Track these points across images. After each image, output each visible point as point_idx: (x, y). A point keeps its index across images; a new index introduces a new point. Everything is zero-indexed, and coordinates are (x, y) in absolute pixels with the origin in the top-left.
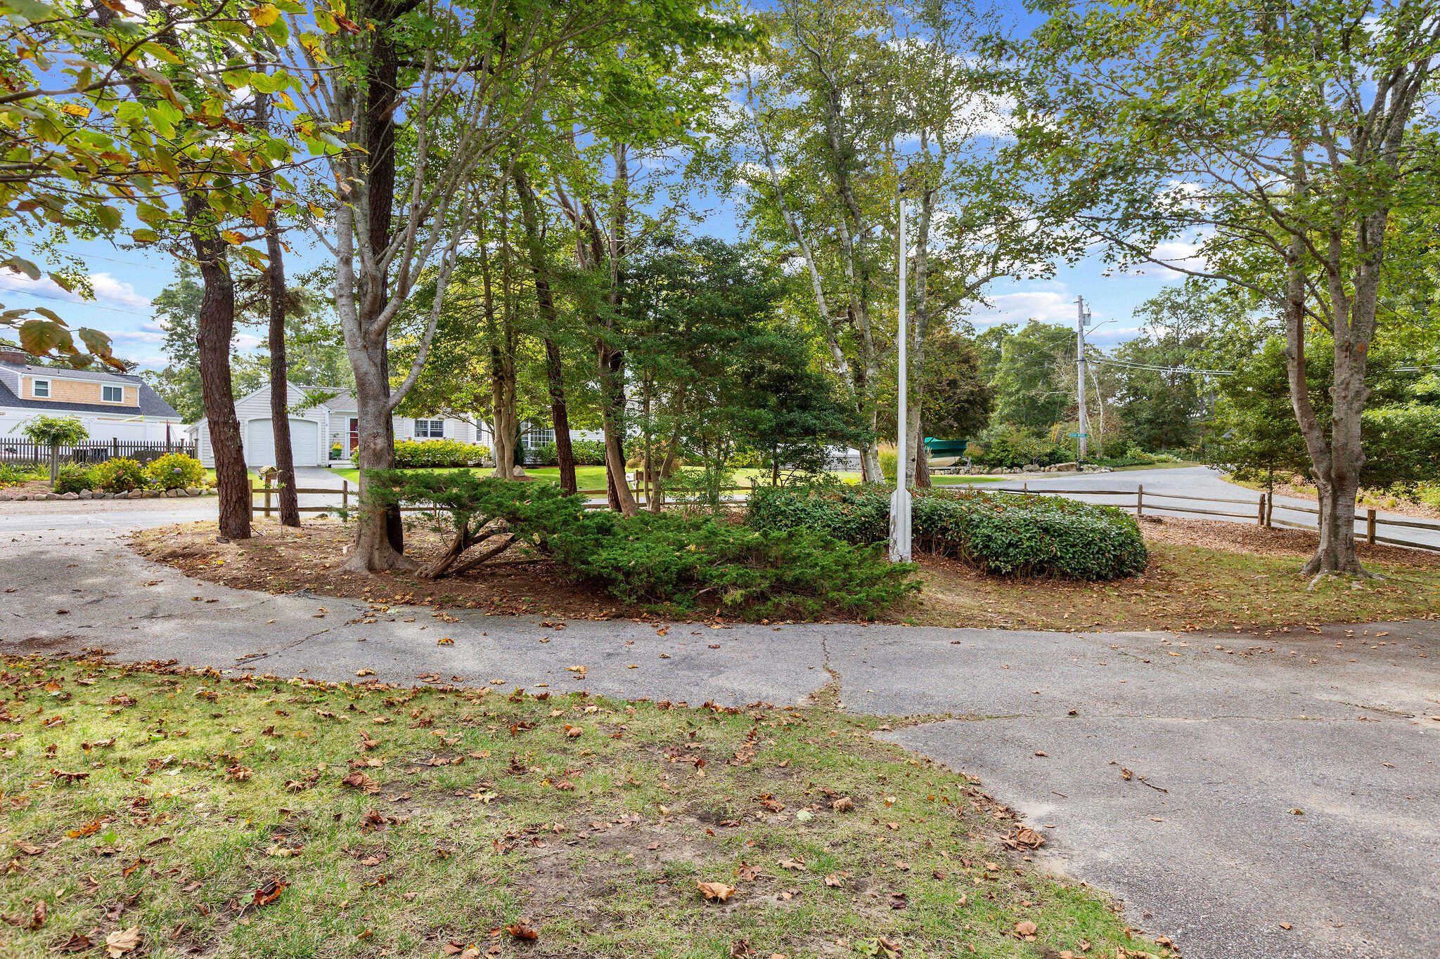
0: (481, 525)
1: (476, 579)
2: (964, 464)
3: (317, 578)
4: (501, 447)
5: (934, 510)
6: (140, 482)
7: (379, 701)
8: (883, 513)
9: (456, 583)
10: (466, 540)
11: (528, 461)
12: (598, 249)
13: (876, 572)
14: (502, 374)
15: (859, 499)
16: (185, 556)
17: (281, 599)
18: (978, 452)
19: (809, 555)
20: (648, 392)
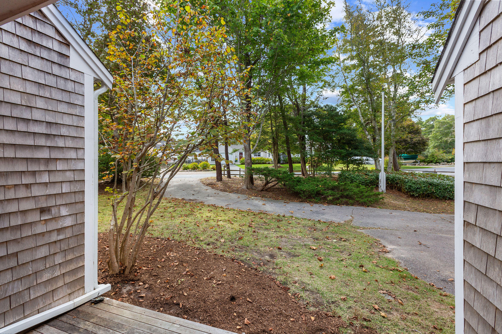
0: (271, 180)
1: (269, 191)
2: (417, 162)
3: (237, 190)
4: (274, 160)
5: (394, 178)
6: (198, 168)
7: (252, 214)
8: (377, 178)
9: (265, 192)
10: (267, 183)
11: (281, 162)
12: (299, 110)
13: (371, 194)
14: (275, 143)
15: (370, 174)
16: (211, 184)
17: (230, 194)
18: (423, 158)
19: (351, 189)
20: (312, 145)
